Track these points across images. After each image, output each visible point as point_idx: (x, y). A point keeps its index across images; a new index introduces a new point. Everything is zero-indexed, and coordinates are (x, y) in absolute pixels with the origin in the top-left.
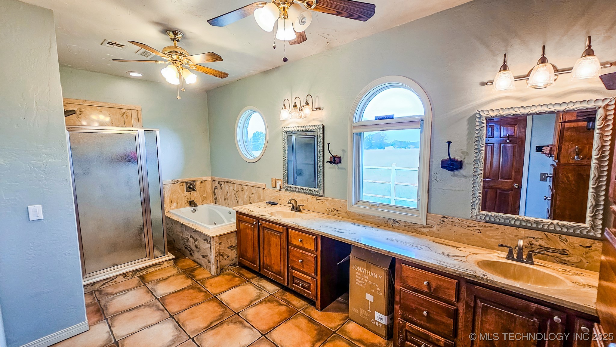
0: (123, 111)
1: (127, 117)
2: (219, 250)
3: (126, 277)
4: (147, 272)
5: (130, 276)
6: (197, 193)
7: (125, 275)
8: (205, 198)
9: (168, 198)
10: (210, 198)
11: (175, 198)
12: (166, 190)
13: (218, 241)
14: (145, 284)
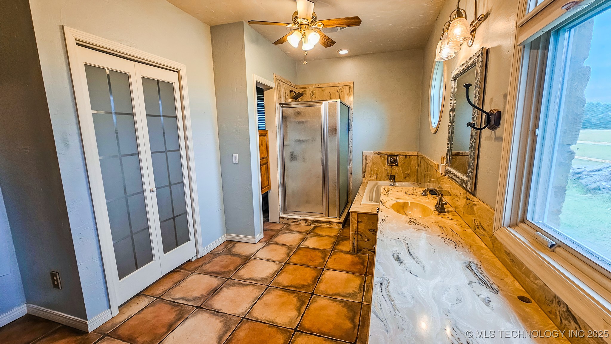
0: (340, 88)
1: (342, 93)
2: (358, 228)
3: (306, 223)
4: (320, 225)
5: (309, 224)
6: (399, 168)
7: (306, 221)
8: (408, 175)
9: (369, 168)
10: (414, 176)
11: (375, 169)
12: (368, 161)
13: (356, 218)
14: (309, 233)
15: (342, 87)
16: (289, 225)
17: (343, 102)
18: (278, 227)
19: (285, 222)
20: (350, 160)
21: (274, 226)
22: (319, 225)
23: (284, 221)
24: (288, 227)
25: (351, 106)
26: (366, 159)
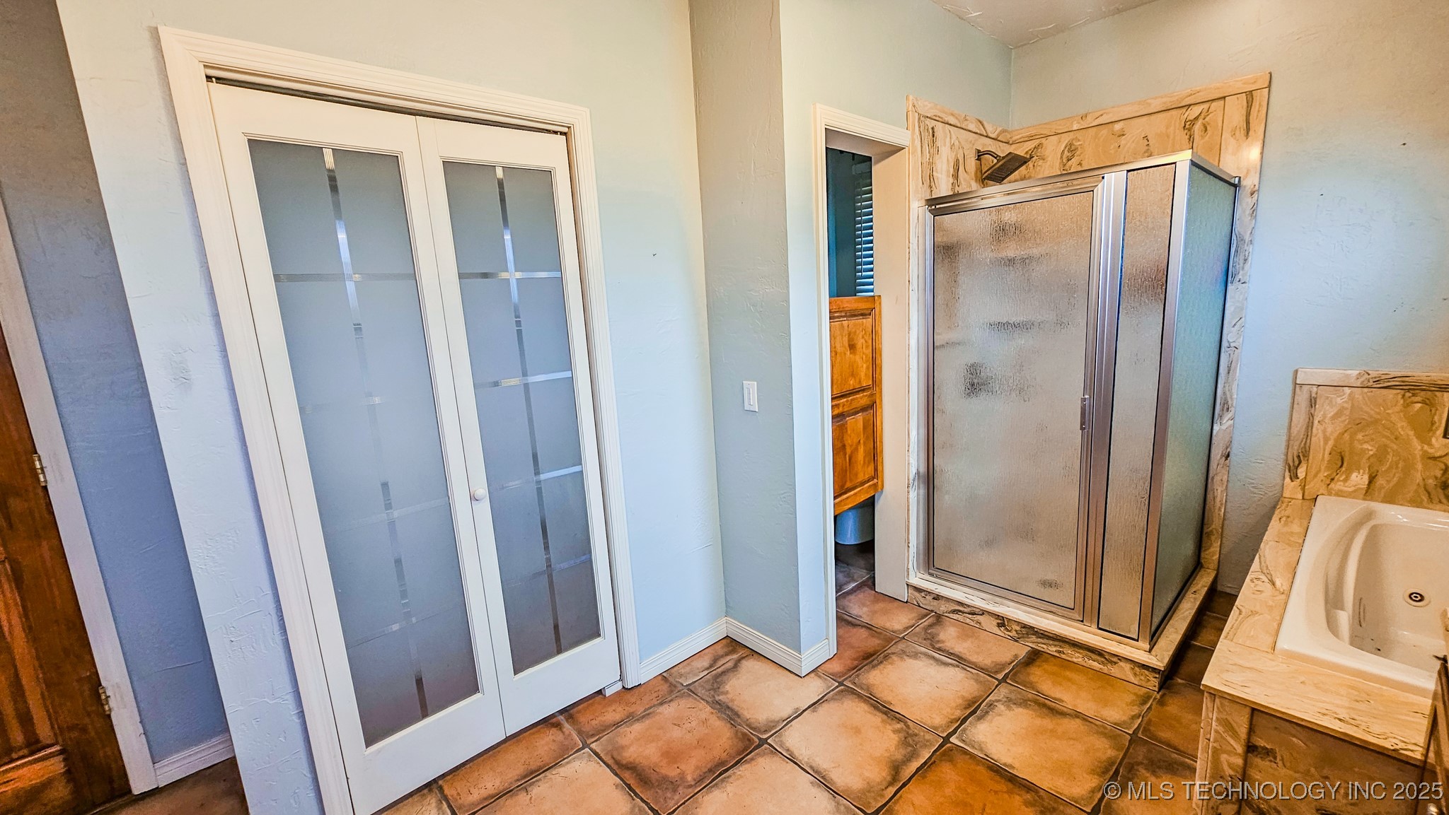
0: (1196, 111)
1: (1206, 130)
3: (1002, 629)
4: (1058, 654)
5: (1013, 634)
7: (1003, 622)
9: (1326, 443)
11: (1363, 451)
12: (1325, 411)
13: (1243, 731)
14: (1004, 680)
15: (1205, 106)
16: (939, 618)
17: (1210, 162)
18: (898, 621)
19: (925, 604)
20: (1225, 403)
21: (885, 612)
22: (1052, 650)
23: (922, 600)
24: (931, 626)
25: (1249, 182)
26: (1312, 402)
